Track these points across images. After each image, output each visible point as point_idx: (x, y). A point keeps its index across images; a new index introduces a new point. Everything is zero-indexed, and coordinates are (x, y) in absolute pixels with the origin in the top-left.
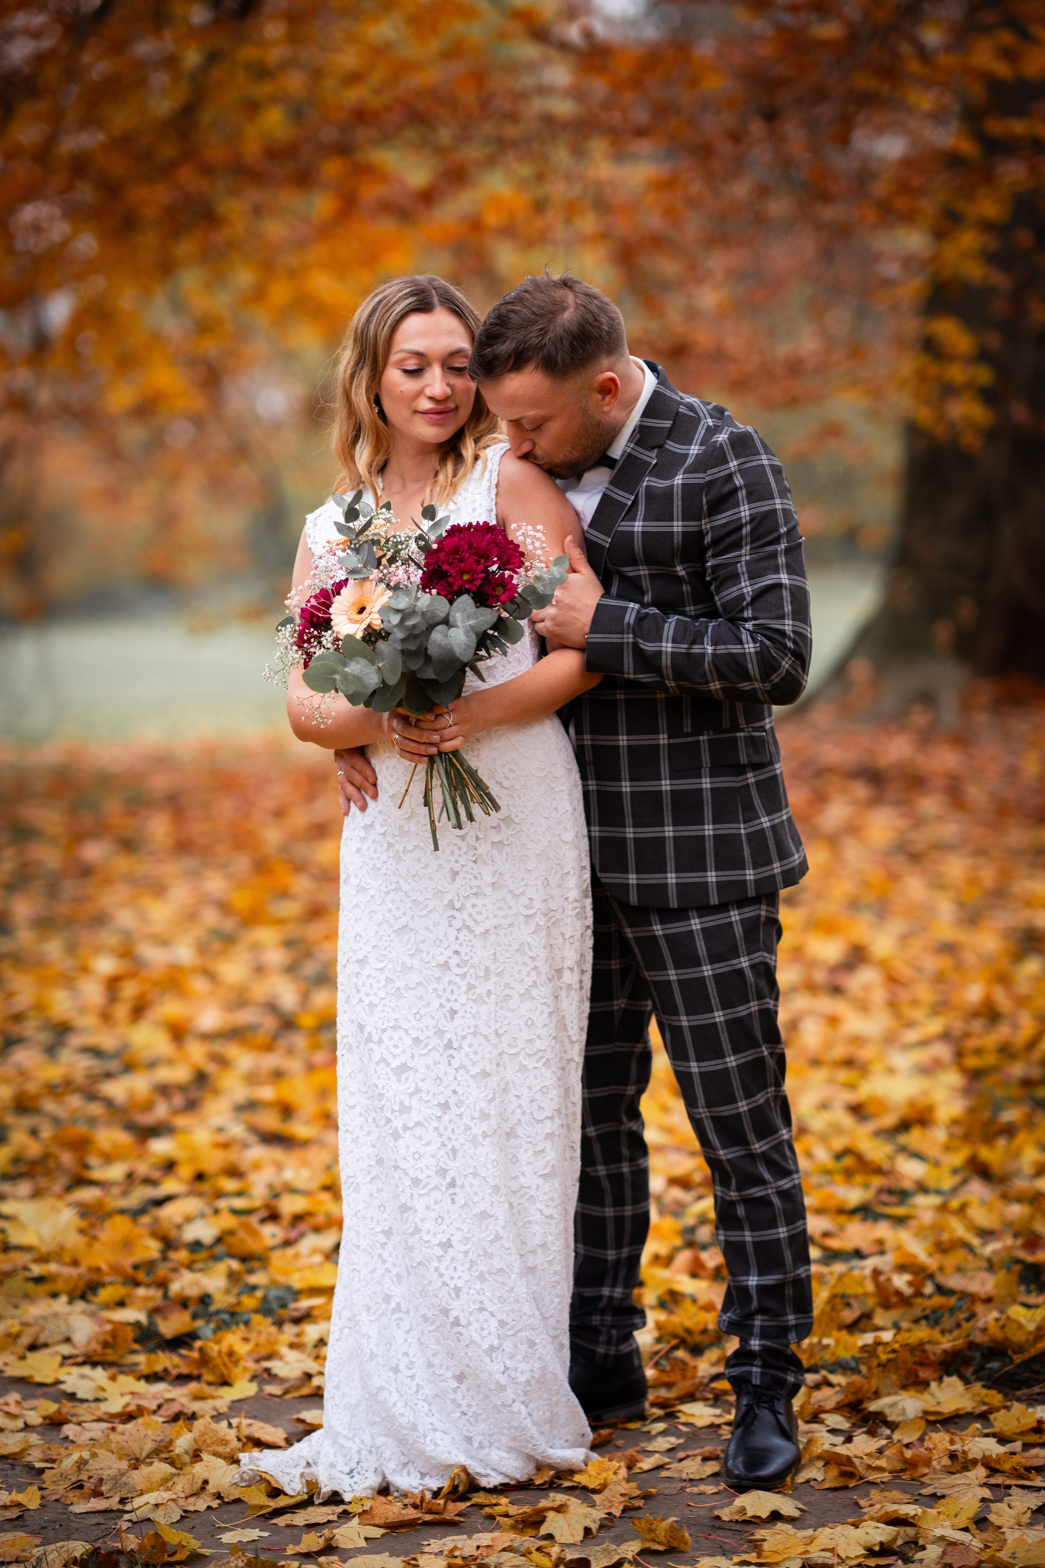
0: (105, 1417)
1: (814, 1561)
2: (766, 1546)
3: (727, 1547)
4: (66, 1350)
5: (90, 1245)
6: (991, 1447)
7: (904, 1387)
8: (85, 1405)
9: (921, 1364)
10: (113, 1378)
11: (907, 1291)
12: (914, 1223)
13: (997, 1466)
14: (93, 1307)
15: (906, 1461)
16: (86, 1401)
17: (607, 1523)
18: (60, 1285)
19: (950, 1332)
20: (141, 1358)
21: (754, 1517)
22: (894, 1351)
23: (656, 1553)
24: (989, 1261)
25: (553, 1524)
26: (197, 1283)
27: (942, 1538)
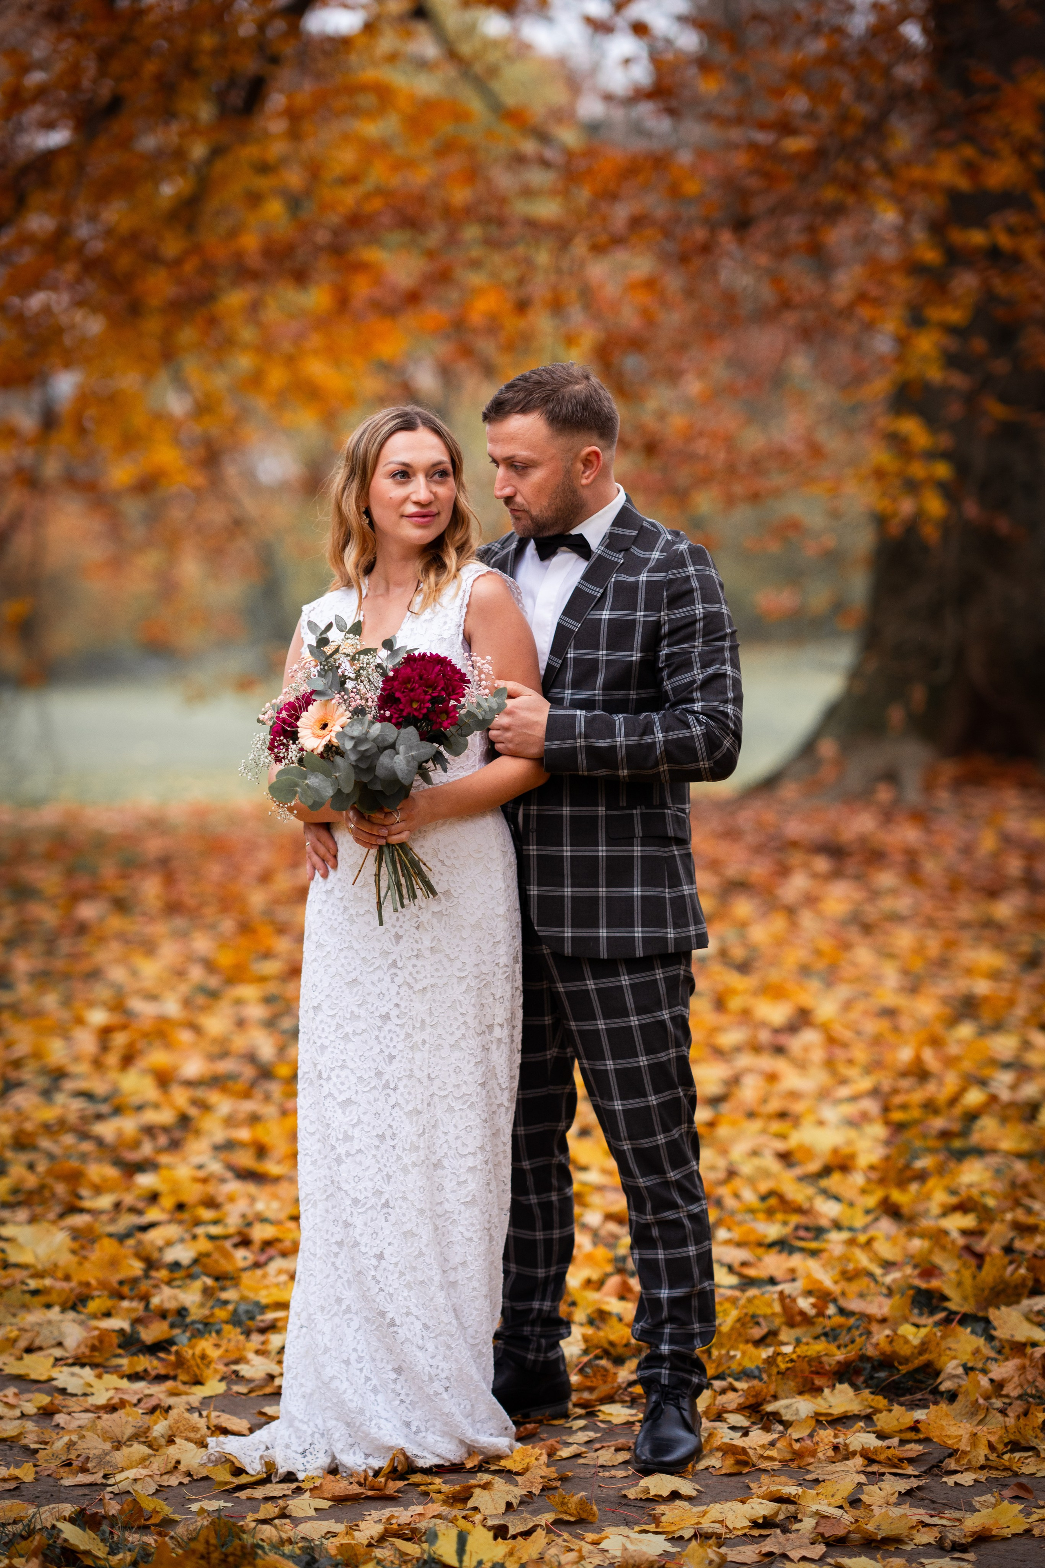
0: (92, 1409)
1: (705, 1530)
2: (663, 1519)
3: (631, 1519)
4: (58, 1352)
5: (80, 1264)
6: (870, 1441)
7: (801, 1393)
8: (74, 1399)
9: (818, 1373)
10: (99, 1377)
11: (812, 1312)
12: (825, 1255)
13: (874, 1457)
14: (82, 1317)
15: (795, 1452)
16: (75, 1395)
17: (527, 1499)
18: (54, 1297)
19: (846, 1346)
20: (124, 1362)
21: (656, 1496)
22: (792, 1361)
23: (568, 1523)
24: (889, 1288)
25: (479, 1498)
26: (175, 1298)
27: (817, 1513)
